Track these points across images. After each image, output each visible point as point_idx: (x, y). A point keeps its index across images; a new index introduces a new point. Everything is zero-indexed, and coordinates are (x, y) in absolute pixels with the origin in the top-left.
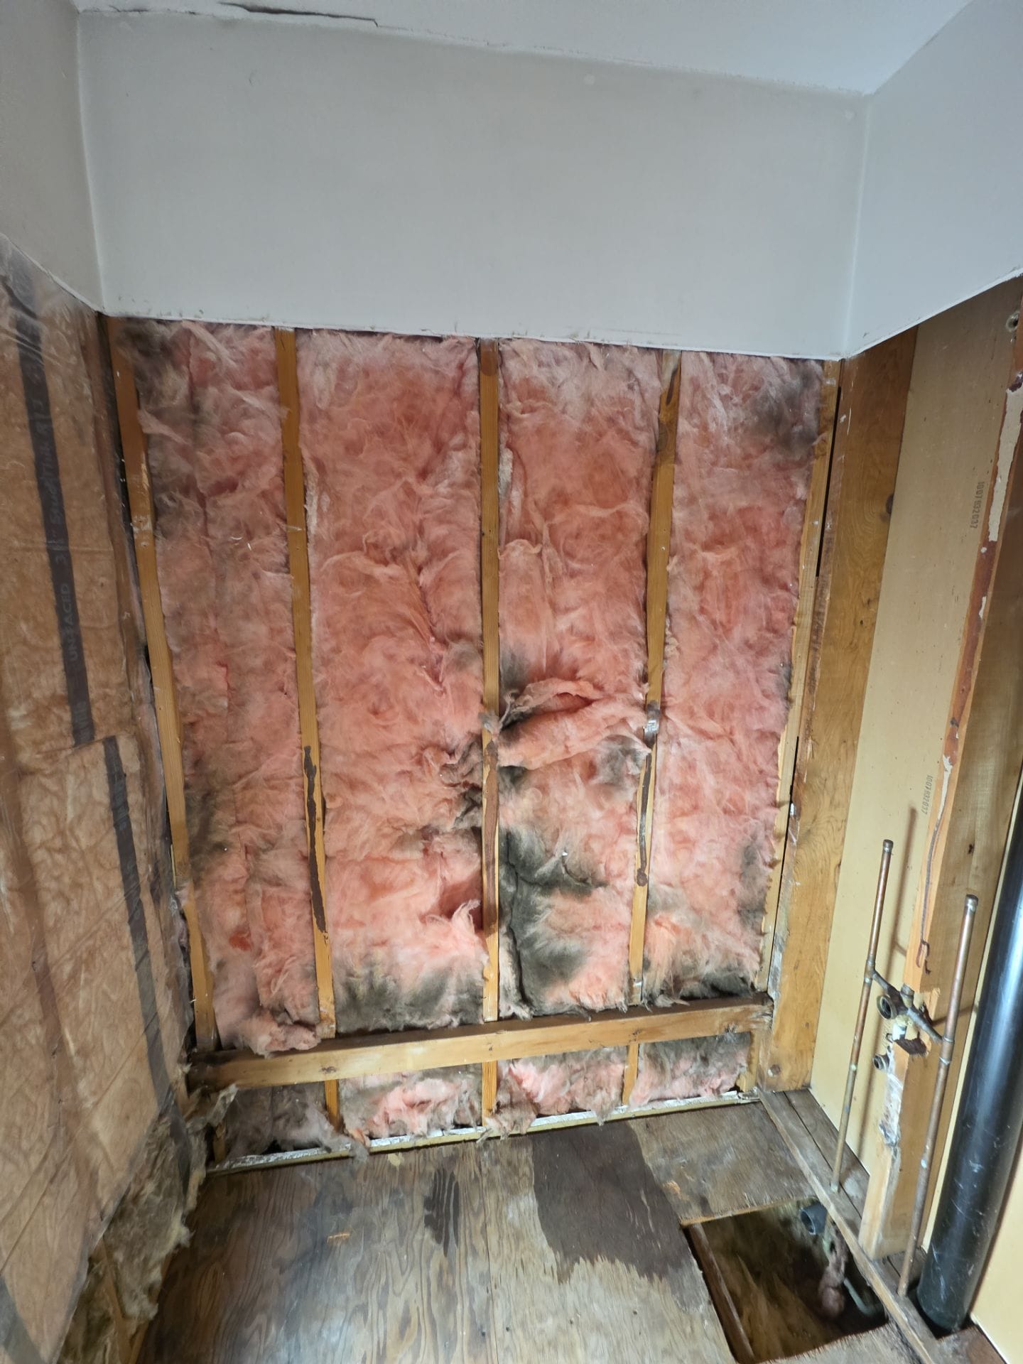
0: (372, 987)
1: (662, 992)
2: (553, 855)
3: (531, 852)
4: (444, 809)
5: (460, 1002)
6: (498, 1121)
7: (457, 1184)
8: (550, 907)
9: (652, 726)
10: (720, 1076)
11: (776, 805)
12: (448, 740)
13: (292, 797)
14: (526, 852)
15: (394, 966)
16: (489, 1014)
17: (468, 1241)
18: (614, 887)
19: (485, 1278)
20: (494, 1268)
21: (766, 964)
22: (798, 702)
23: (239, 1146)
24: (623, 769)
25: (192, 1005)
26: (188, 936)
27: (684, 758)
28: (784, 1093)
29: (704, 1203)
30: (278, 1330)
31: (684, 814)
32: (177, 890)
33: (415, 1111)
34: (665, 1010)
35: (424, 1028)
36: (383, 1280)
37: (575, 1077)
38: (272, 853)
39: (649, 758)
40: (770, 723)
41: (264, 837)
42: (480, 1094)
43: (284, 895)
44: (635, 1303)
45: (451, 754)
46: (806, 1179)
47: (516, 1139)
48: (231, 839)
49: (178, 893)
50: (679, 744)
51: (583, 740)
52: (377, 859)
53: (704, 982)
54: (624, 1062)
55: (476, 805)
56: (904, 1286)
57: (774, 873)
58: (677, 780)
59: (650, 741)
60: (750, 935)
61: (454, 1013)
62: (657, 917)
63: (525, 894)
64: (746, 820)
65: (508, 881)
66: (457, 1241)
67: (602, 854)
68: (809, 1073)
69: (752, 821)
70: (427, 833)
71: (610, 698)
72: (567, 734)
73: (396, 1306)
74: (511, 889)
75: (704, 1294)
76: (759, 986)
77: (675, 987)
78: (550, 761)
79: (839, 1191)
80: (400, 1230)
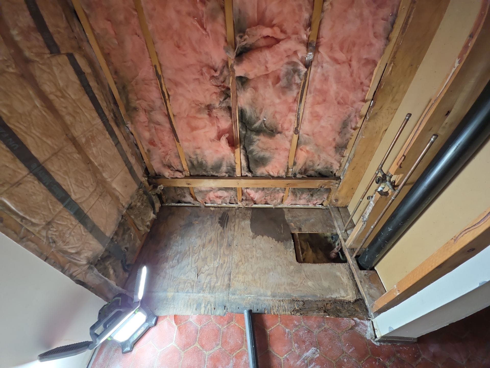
0: (198, 162)
1: (299, 173)
2: (260, 119)
3: (251, 117)
4: (214, 97)
5: (228, 169)
6: (242, 203)
7: (228, 216)
8: (259, 140)
9: (310, 56)
10: (317, 200)
11: (364, 101)
12: (214, 63)
13: (154, 89)
14: (249, 118)
15: (204, 156)
16: (238, 174)
17: (229, 227)
18: (285, 134)
19: (233, 235)
20: (235, 234)
21: (342, 168)
22: (394, 40)
23: (169, 201)
24: (293, 80)
25: (144, 162)
26: (136, 141)
27: (323, 75)
28: (338, 207)
29: (300, 229)
30: (179, 237)
31: (319, 103)
32: (127, 124)
33: (218, 199)
34: (299, 179)
35: (217, 176)
36: (206, 232)
37: (266, 195)
38: (154, 112)
39: (306, 74)
40: (373, 54)
41: (149, 105)
42: (237, 196)
43: (162, 128)
44: (272, 246)
45: (216, 71)
46: (336, 229)
47: (248, 209)
48: (138, 106)
49: (127, 125)
50: (322, 67)
51: (274, 63)
52: (191, 117)
53: (316, 172)
54: (284, 193)
55: (228, 96)
56: (354, 255)
57: (355, 133)
58: (318, 87)
59: (308, 65)
60: (338, 157)
61: (226, 173)
62: (301, 147)
63: (249, 134)
64: (347, 108)
65: (243, 129)
66: (227, 227)
67: (280, 120)
68: (349, 203)
69: (350, 108)
70: (209, 108)
71: (289, 38)
72: (267, 60)
73: (209, 237)
74: (244, 132)
75: (293, 247)
76: (337, 174)
77: (304, 172)
78: (258, 75)
79: (345, 232)
80: (212, 223)
